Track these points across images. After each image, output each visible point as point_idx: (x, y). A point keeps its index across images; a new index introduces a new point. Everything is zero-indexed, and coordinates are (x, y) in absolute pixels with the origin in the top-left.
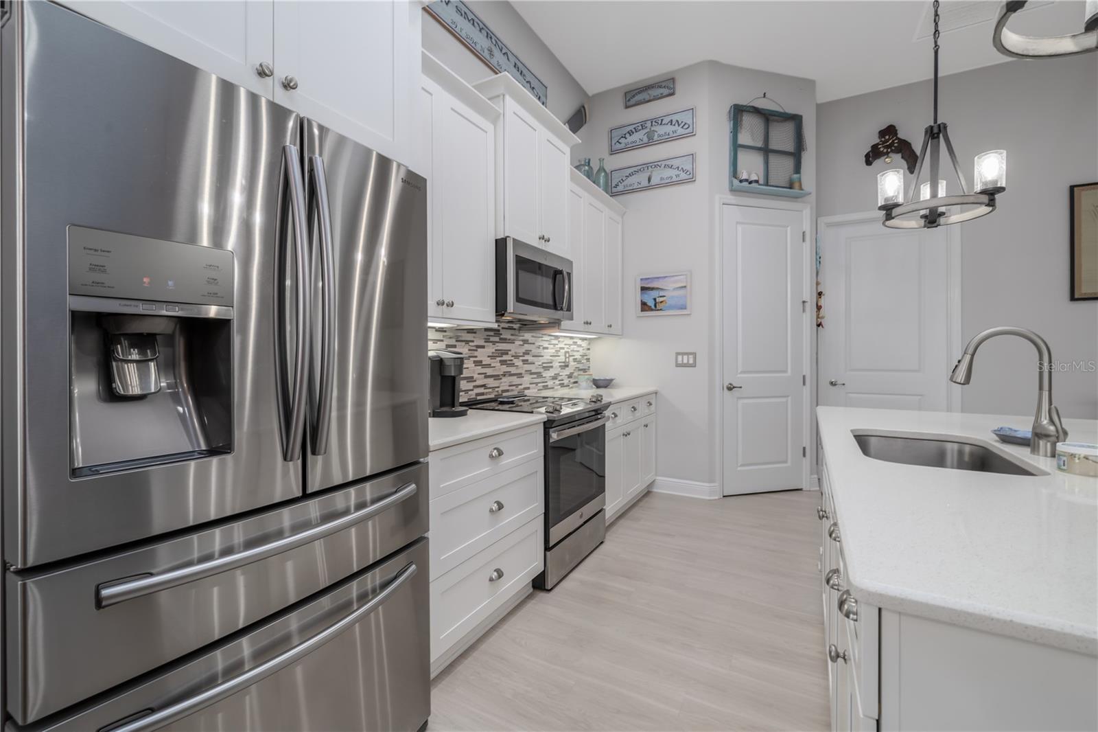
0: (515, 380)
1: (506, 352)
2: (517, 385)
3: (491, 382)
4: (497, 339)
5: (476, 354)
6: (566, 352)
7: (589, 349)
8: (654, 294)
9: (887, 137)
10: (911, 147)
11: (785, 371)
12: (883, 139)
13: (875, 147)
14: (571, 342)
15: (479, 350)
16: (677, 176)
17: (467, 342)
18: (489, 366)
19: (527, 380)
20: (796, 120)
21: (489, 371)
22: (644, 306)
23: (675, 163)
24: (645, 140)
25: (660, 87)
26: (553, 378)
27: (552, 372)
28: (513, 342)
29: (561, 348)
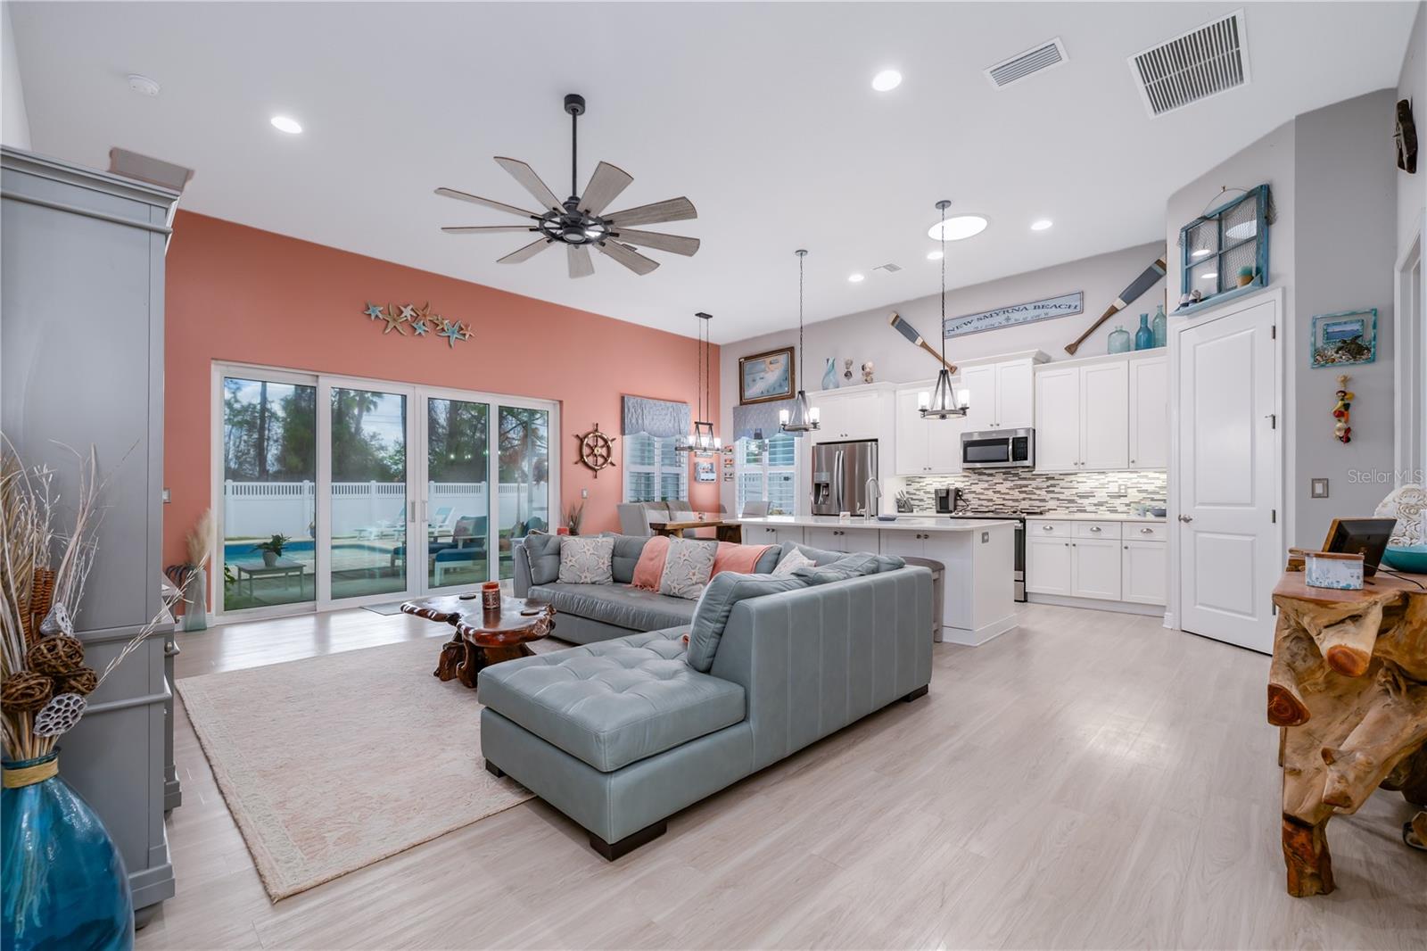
14: (1131, 476)
26: (1095, 505)
27: (1095, 501)
28: (1034, 479)
29: (1109, 482)
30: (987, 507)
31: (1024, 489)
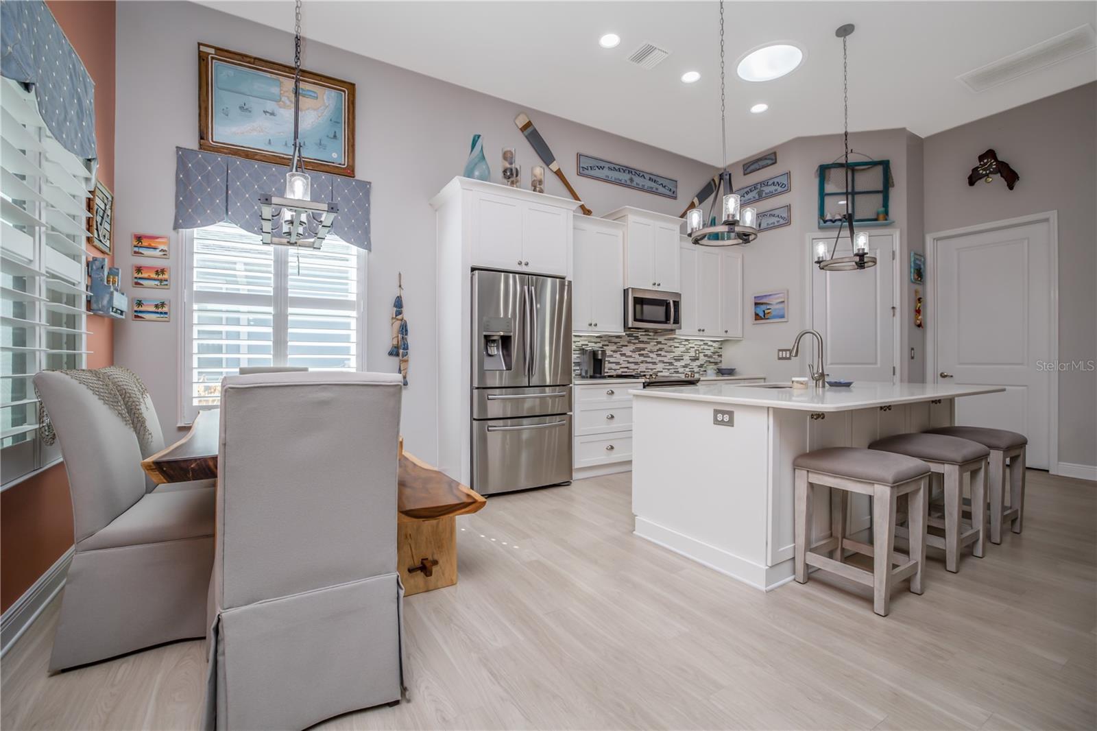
0: (651, 366)
1: (644, 349)
2: (652, 369)
3: (632, 366)
4: (637, 341)
5: (621, 349)
6: (696, 350)
7: (721, 348)
8: (763, 307)
9: (985, 161)
10: (1009, 167)
11: (876, 363)
12: (982, 163)
13: (975, 170)
14: (702, 343)
15: (624, 347)
16: (778, 222)
17: (616, 343)
18: (631, 356)
19: (659, 367)
20: (885, 165)
21: (631, 360)
22: (757, 317)
23: (776, 212)
24: (757, 197)
25: (766, 159)
26: (684, 367)
27: (682, 363)
28: (649, 343)
29: (691, 347)
30: (615, 370)
31: (642, 352)
